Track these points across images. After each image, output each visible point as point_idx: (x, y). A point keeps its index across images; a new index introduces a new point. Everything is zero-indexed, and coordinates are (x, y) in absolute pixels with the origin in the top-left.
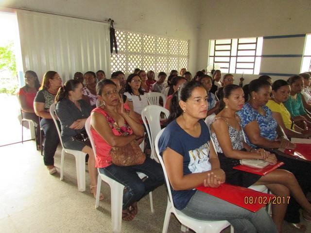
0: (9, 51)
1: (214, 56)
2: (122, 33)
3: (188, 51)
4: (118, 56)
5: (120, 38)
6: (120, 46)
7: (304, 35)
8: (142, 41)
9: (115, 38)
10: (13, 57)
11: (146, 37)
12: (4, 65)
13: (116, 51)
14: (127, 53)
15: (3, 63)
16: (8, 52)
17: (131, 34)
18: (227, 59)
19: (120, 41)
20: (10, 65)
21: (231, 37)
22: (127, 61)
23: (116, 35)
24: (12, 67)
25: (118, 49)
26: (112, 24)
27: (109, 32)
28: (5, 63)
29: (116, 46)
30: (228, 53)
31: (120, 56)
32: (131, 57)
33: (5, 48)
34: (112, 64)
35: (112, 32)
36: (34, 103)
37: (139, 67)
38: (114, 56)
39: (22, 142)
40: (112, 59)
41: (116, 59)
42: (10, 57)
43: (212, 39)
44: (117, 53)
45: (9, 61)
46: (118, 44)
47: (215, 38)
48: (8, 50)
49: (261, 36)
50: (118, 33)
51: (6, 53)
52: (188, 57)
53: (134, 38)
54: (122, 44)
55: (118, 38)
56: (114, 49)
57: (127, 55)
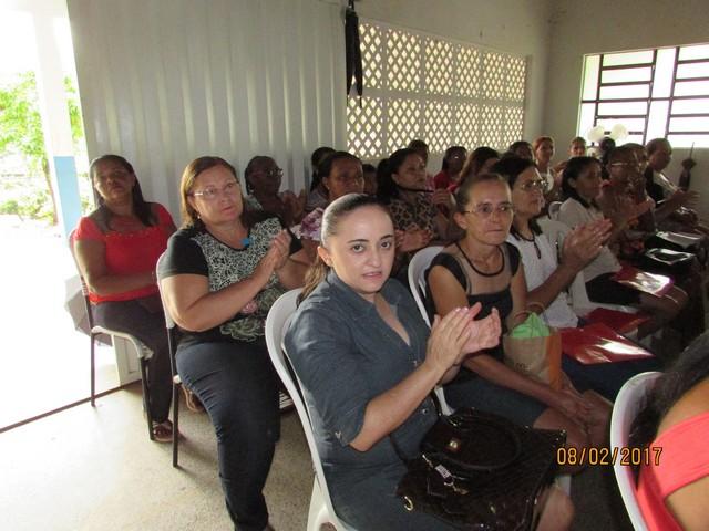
0: (21, 103)
1: (597, 101)
2: (373, 31)
3: (525, 89)
4: (364, 103)
8: (422, 56)
10: (33, 119)
11: (432, 44)
12: (11, 139)
14: (387, 95)
15: (6, 136)
16: (17, 105)
17: (395, 36)
18: (641, 108)
20: (27, 140)
21: (654, 44)
22: (385, 120)
24: (32, 147)
28: (12, 134)
29: (359, 73)
30: (643, 91)
31: (368, 104)
33: (10, 93)
35: (351, 25)
38: (353, 103)
39: (93, 398)
41: (358, 111)
42: (23, 119)
43: (592, 51)
44: (360, 93)
45: (23, 130)
48: (18, 101)
50: (362, 30)
51: (14, 108)
52: (525, 105)
53: (404, 46)
55: (362, 48)
56: (354, 80)
57: (384, 100)
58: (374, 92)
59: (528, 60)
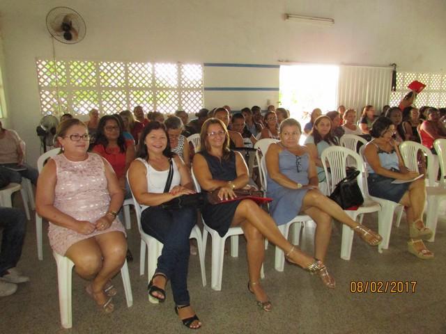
6: (398, 85)
9: (395, 79)
13: (395, 90)
19: (399, 81)
25: (396, 88)
26: (395, 67)
27: (391, 74)
34: (390, 100)
38: (393, 94)
40: (391, 96)
46: (397, 83)
54: (400, 83)
56: (394, 88)
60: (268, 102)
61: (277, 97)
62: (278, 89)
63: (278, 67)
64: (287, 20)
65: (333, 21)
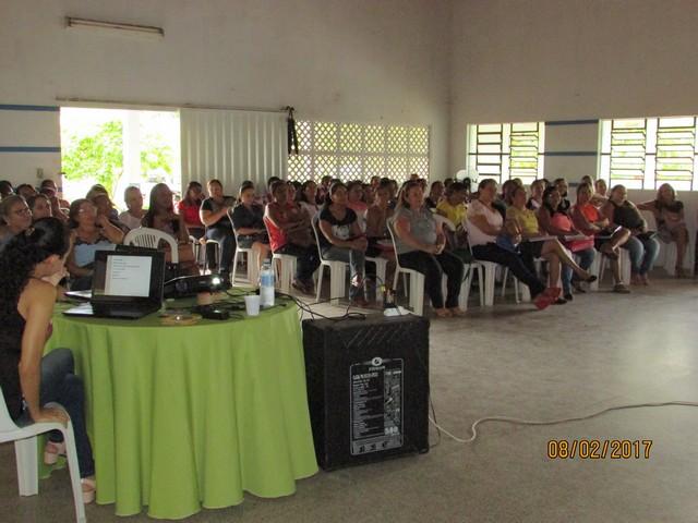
0: (100, 146)
1: (477, 154)
2: (306, 124)
3: (429, 146)
4: (300, 158)
5: (302, 131)
6: (302, 144)
7: (596, 122)
8: (338, 133)
9: (295, 132)
11: (345, 126)
13: (297, 151)
14: (313, 153)
17: (320, 125)
18: (497, 159)
19: (302, 136)
21: (501, 121)
22: (313, 166)
23: (296, 127)
25: (299, 148)
26: (291, 113)
27: (286, 124)
29: (296, 144)
31: (302, 158)
32: (320, 158)
34: (290, 170)
35: (291, 124)
36: (201, 212)
37: (331, 174)
38: (293, 158)
40: (290, 162)
41: (296, 162)
43: (472, 123)
44: (297, 154)
46: (299, 140)
47: (478, 122)
49: (541, 121)
50: (299, 124)
52: (429, 155)
53: (325, 130)
54: (305, 140)
55: (299, 132)
56: (293, 147)
57: (312, 156)
58: (305, 153)
59: (430, 127)
60: (40, 173)
61: (58, 162)
62: (58, 150)
63: (57, 109)
64: (68, 28)
65: (161, 31)
